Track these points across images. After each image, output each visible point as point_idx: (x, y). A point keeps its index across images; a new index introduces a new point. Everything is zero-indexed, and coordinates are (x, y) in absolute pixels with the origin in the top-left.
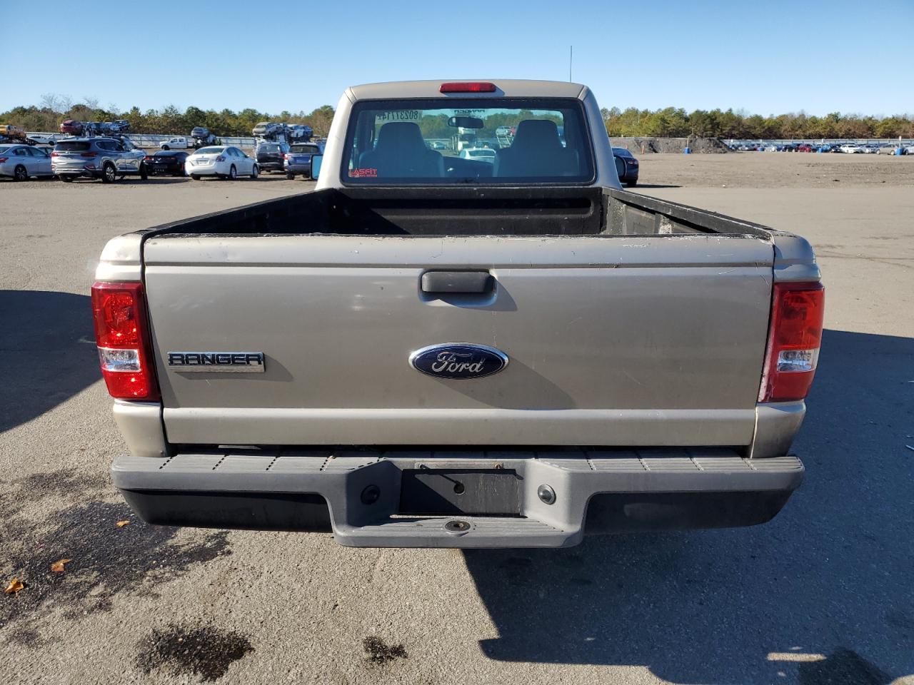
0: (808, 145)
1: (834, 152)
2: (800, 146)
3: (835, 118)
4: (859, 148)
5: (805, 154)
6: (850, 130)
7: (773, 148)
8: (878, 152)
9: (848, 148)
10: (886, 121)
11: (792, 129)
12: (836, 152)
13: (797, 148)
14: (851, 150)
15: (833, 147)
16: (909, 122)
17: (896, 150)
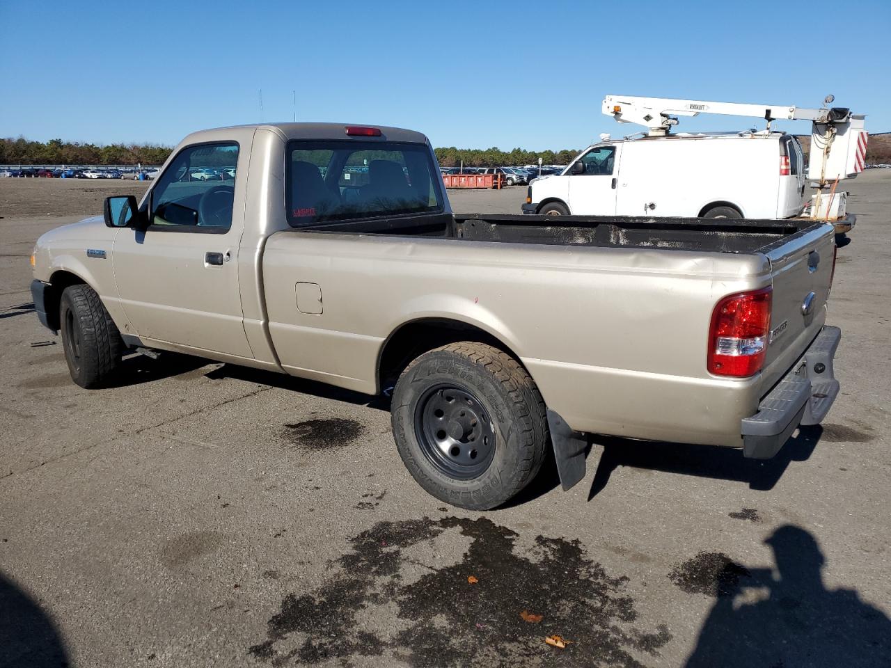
0: (48, 171)
1: (78, 177)
2: (39, 172)
3: (57, 144)
4: (100, 174)
5: (47, 179)
6: (78, 156)
7: (8, 174)
8: (123, 177)
9: (91, 174)
10: (108, 149)
11: (17, 154)
12: (79, 177)
13: (37, 173)
14: (95, 176)
15: (76, 172)
16: (128, 151)
17: (138, 176)
